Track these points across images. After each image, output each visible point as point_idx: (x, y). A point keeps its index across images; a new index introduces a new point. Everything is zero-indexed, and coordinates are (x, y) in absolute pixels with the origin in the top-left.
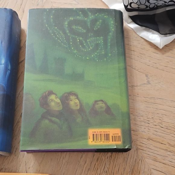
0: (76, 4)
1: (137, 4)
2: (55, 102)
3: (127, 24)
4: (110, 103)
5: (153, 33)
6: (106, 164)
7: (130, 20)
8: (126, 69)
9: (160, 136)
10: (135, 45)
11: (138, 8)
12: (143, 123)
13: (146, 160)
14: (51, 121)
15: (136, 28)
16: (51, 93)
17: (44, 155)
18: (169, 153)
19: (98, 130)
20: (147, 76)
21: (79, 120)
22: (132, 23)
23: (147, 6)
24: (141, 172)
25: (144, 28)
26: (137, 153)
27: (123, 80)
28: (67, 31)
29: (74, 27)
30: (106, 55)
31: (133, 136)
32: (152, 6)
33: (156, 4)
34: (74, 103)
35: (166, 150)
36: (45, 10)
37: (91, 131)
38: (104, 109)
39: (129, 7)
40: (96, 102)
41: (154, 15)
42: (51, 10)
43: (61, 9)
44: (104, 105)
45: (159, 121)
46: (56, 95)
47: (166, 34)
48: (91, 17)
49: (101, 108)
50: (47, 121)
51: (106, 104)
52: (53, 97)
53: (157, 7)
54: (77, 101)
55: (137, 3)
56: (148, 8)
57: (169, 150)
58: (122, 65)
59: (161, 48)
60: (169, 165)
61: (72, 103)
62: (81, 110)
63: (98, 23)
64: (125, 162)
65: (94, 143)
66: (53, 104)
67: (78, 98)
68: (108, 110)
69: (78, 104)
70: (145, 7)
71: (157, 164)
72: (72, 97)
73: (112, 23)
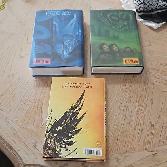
2: (106, 48)
4: (132, 48)
5: (151, 23)
7: (139, 17)
8: (139, 35)
9: (157, 68)
10: (142, 28)
11: (143, 10)
12: (148, 62)
13: (151, 77)
14: (105, 55)
15: (143, 21)
16: (104, 44)
18: (163, 75)
19: (127, 59)
20: (149, 42)
21: (118, 55)
23: (148, 9)
24: (149, 83)
25: (147, 21)
26: (146, 75)
27: (138, 39)
28: (109, 19)
29: (113, 17)
30: (129, 29)
32: (150, 9)
33: (152, 8)
34: (115, 48)
35: (161, 73)
36: (97, 10)
37: (124, 59)
38: (130, 51)
39: (138, 10)
40: (126, 48)
41: (152, 15)
42: (101, 10)
43: (106, 10)
44: (129, 49)
45: (157, 61)
46: (106, 45)
47: (158, 23)
48: (121, 13)
49: (128, 50)
50: (103, 55)
51: (130, 48)
52: (105, 46)
53: (152, 10)
54: (116, 47)
55: (143, 7)
56: (148, 11)
57: (162, 73)
58: (137, 33)
59: (156, 29)
60: (162, 80)
61: (114, 48)
62: (119, 51)
63: (124, 16)
65: (126, 64)
66: (105, 48)
67: (117, 46)
68: (132, 51)
69: (117, 48)
70: (147, 10)
71: (157, 79)
72: (114, 46)
73: (131, 16)
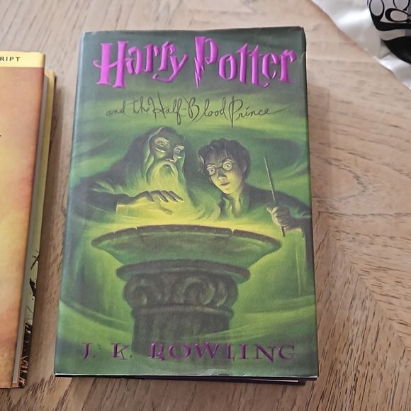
0: (248, 14)
1: (406, 12)
3: (378, 60)
6: (344, 406)
7: (385, 50)
11: (407, 21)
15: (400, 70)
17: (196, 386)
22: (389, 56)
31: (405, 338)
39: (384, 19)
55: (406, 9)
64: (388, 400)
